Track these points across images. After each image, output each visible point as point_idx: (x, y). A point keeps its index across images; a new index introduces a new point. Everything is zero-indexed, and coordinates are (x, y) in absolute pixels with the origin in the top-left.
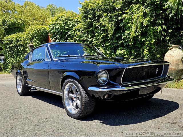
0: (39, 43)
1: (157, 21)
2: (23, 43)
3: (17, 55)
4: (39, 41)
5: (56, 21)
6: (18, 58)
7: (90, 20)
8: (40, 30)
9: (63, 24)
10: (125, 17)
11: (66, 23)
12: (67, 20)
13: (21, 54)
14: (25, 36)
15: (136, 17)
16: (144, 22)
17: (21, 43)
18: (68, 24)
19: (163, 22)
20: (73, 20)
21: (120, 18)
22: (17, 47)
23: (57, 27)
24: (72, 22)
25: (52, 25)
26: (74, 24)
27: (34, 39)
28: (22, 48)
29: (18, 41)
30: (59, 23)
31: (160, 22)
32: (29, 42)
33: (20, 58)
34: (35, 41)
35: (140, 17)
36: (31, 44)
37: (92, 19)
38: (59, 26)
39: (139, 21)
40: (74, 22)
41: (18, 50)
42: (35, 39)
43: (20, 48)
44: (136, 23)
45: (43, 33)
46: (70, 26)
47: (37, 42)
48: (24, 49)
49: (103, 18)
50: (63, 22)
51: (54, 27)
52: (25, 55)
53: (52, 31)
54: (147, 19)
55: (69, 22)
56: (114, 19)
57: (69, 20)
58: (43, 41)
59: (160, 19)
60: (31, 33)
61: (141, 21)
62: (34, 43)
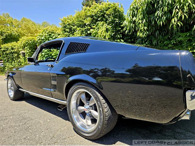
0: (30, 51)
1: (117, 36)
2: (17, 50)
3: (13, 60)
4: (30, 49)
5: (42, 33)
6: (13, 63)
7: (68, 33)
8: (31, 41)
9: (48, 36)
10: (93, 32)
11: (50, 35)
12: (51, 32)
13: (16, 60)
14: (18, 45)
15: (100, 32)
16: (106, 36)
17: (16, 51)
18: (52, 36)
19: (121, 37)
20: (56, 33)
21: (89, 32)
22: (12, 53)
23: (43, 38)
24: (56, 34)
25: (39, 36)
26: (57, 36)
27: (25, 47)
28: (16, 55)
29: (12, 49)
30: (44, 35)
31: (119, 37)
32: (22, 50)
33: (14, 63)
34: (27, 49)
35: (103, 32)
36: (23, 52)
37: (69, 33)
38: (44, 37)
39: (103, 35)
40: (57, 35)
41: (13, 56)
42: (27, 48)
43: (15, 54)
44: (101, 36)
45: (33, 43)
46: (53, 38)
47: (28, 50)
48: (18, 55)
49: (77, 32)
50: (48, 34)
51: (41, 38)
52: (18, 61)
53: (39, 41)
54: (109, 33)
55: (52, 34)
56: (85, 33)
57: (52, 33)
58: (33, 49)
59: (119, 34)
60: (23, 42)
61: (105, 35)
62: (25, 51)
